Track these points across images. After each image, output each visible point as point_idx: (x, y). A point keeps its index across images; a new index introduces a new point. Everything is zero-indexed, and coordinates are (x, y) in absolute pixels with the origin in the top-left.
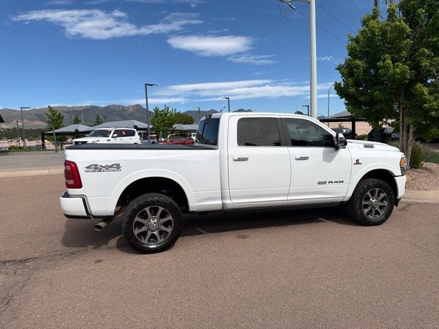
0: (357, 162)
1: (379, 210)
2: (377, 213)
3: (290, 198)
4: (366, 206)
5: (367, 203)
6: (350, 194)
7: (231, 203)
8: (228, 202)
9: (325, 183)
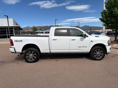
0: (92, 41)
1: (100, 56)
2: (99, 57)
3: (70, 51)
4: (95, 55)
5: (95, 53)
6: (89, 51)
7: (52, 51)
8: (51, 51)
9: (81, 47)
